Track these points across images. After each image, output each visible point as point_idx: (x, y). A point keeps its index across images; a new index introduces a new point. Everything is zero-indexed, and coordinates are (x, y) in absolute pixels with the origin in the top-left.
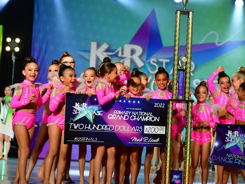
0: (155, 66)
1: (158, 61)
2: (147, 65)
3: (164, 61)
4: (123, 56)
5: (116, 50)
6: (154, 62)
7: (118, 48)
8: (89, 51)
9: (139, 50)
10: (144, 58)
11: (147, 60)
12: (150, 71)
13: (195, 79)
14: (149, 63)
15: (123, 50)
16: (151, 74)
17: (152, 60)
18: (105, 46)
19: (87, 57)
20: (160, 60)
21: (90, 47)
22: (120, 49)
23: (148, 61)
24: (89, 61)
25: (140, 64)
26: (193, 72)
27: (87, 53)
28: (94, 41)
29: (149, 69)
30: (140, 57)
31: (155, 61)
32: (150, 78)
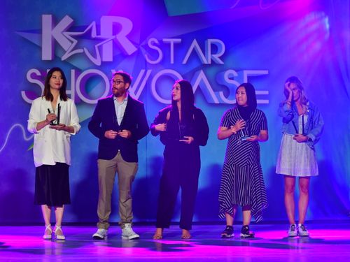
0: (156, 52)
1: (161, 42)
2: (143, 51)
3: (172, 41)
4: (99, 36)
6: (154, 44)
7: (91, 22)
8: (39, 31)
10: (138, 41)
11: (141, 42)
12: (148, 60)
13: (226, 70)
14: (146, 47)
15: (98, 27)
16: (150, 64)
17: (151, 41)
18: (66, 21)
19: (36, 42)
20: (165, 40)
22: (94, 24)
23: (144, 43)
24: (40, 48)
25: (130, 48)
27: (36, 35)
28: (49, 14)
29: (146, 56)
30: (129, 37)
31: (157, 42)
32: (149, 72)
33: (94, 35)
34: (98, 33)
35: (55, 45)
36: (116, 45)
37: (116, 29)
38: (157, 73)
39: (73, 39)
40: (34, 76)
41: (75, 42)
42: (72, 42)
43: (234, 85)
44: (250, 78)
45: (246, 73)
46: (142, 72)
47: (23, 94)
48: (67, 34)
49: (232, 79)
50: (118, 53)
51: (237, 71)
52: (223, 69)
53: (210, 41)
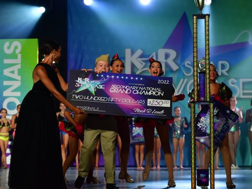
0: (190, 69)
2: (182, 68)
5: (150, 55)
6: (189, 64)
7: (152, 53)
8: (124, 58)
9: (173, 54)
10: (179, 63)
11: (181, 63)
12: (185, 74)
13: (230, 78)
14: (184, 66)
15: (157, 55)
16: (186, 76)
17: (187, 63)
18: (139, 52)
21: (125, 54)
22: (154, 54)
23: (183, 64)
25: (175, 67)
26: (227, 72)
28: (129, 48)
29: (184, 71)
30: (174, 60)
31: (190, 63)
32: (186, 80)
35: (133, 66)
36: (167, 65)
37: (167, 56)
38: (190, 81)
39: (142, 62)
41: (144, 64)
43: (234, 87)
44: (244, 84)
45: (241, 81)
48: (140, 59)
49: (233, 84)
50: (168, 70)
51: (236, 79)
52: (228, 78)
53: (220, 63)
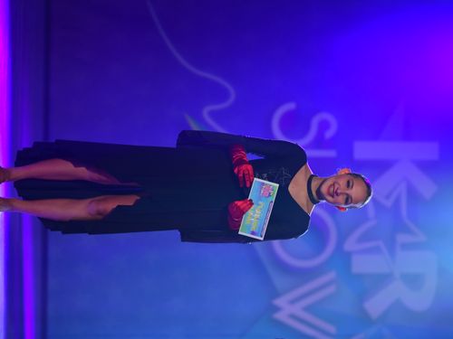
33: (402, 238)
34: (405, 247)
40: (324, 126)
42: (388, 197)
46: (332, 329)
47: (290, 106)
